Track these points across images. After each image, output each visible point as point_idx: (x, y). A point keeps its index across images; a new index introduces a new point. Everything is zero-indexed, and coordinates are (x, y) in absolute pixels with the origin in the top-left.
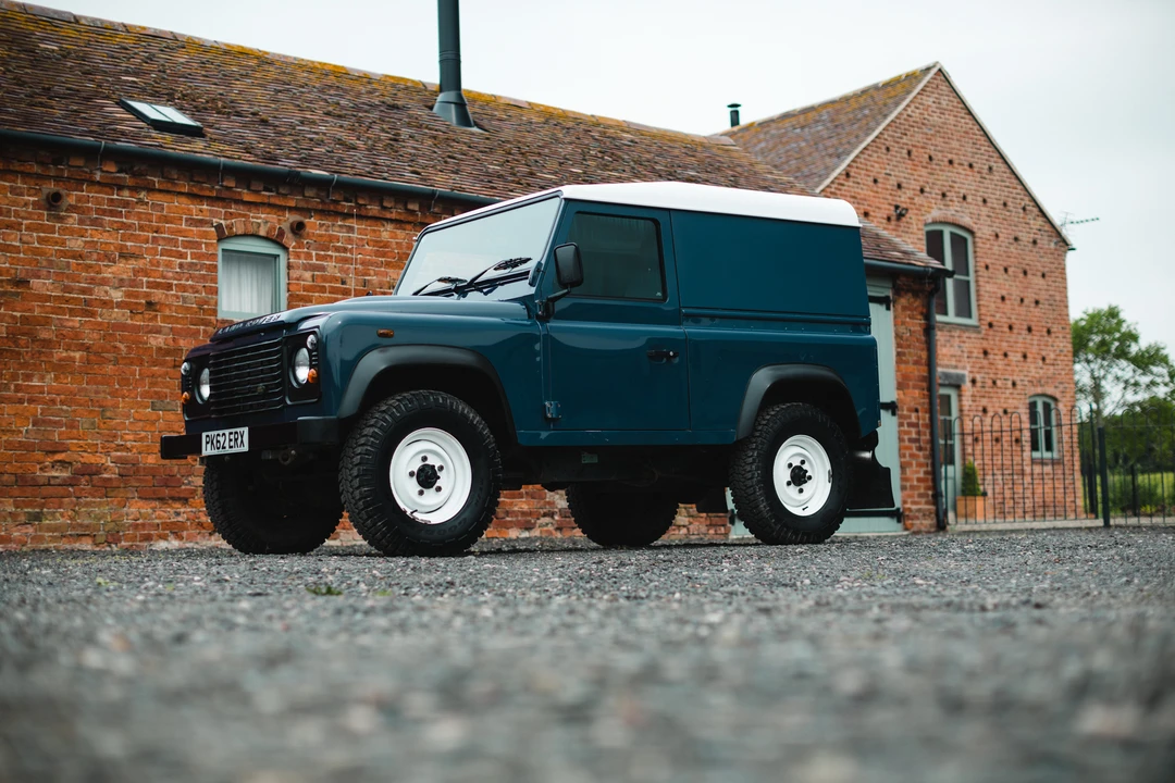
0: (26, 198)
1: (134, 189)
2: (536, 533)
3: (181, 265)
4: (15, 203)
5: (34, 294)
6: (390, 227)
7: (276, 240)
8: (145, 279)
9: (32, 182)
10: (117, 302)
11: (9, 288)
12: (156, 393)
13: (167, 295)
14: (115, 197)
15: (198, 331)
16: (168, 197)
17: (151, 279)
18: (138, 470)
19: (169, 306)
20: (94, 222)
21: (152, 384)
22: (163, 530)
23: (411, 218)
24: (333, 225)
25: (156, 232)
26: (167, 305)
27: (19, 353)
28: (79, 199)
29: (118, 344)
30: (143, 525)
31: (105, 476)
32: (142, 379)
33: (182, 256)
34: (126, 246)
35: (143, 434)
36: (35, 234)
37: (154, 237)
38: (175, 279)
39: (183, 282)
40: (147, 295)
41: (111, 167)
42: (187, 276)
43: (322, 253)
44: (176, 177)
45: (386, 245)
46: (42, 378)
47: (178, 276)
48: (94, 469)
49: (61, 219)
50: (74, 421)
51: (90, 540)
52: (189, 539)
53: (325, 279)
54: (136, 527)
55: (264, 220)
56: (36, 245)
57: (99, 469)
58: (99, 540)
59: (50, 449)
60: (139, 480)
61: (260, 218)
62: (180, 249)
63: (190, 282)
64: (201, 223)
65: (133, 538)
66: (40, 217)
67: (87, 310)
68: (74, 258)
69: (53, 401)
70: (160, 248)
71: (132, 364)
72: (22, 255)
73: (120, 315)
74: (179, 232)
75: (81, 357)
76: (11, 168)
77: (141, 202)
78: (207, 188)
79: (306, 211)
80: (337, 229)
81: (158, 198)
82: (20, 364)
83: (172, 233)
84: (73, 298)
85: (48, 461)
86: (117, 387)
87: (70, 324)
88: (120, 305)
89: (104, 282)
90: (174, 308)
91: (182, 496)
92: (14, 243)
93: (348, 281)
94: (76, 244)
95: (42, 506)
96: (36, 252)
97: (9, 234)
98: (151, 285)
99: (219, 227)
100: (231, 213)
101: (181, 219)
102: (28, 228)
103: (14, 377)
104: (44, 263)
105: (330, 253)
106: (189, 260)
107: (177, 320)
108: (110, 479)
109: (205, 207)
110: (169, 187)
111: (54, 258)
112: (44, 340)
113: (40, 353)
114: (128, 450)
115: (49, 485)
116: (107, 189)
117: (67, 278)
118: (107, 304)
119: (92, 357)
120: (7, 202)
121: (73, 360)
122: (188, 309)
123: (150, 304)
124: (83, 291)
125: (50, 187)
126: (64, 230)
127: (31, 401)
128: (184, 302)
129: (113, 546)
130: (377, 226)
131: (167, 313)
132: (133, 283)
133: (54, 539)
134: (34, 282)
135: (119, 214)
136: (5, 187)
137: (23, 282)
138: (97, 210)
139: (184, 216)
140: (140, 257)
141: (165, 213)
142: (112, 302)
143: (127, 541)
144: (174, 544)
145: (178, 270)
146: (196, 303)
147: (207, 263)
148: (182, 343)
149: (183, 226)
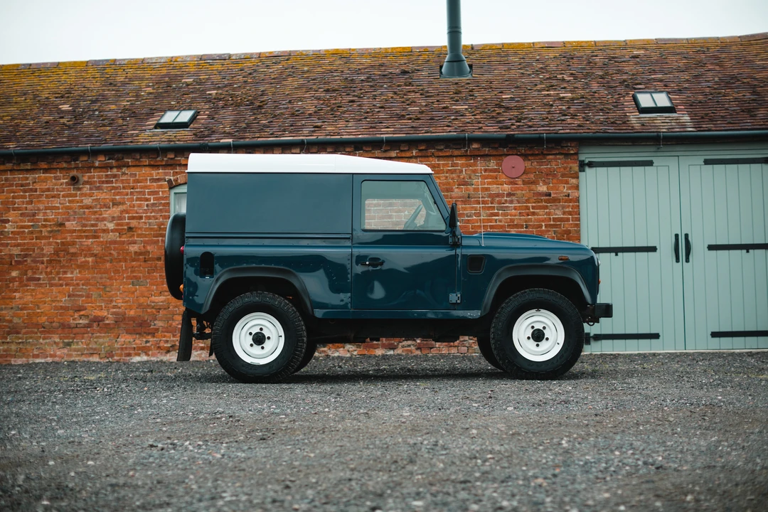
0: (62, 181)
1: (119, 167)
2: (399, 351)
3: (147, 205)
4: (56, 185)
5: (67, 230)
8: (127, 215)
9: (64, 172)
11: (55, 228)
12: (134, 276)
13: (139, 223)
14: (109, 173)
15: (158, 240)
16: (138, 169)
17: (130, 215)
18: (124, 319)
19: (141, 229)
20: (98, 188)
21: (132, 272)
22: (138, 350)
25: (132, 189)
26: (139, 228)
27: (60, 261)
28: (89, 177)
29: (112, 252)
30: (126, 348)
31: (107, 322)
32: (126, 269)
33: (148, 200)
34: (115, 199)
35: (127, 299)
36: (67, 199)
37: (131, 192)
38: (144, 213)
39: (148, 214)
40: (128, 224)
41: (102, 158)
42: (151, 210)
44: (139, 157)
46: (72, 273)
47: (146, 211)
48: (101, 319)
49: (79, 189)
50: (89, 294)
52: (153, 355)
54: (122, 349)
56: (68, 204)
57: (103, 319)
58: (102, 356)
59: (77, 309)
60: (124, 324)
62: (147, 196)
63: (153, 214)
64: (158, 180)
65: (121, 355)
66: (69, 189)
67: (95, 235)
68: (87, 208)
69: (78, 284)
70: (135, 197)
71: (120, 261)
72: (60, 211)
73: (113, 236)
74: (146, 187)
75: (92, 261)
76: (52, 167)
78: (159, 161)
81: (133, 170)
82: (61, 266)
83: (141, 188)
84: (87, 230)
85: (76, 315)
86: (112, 274)
87: (86, 243)
88: (112, 231)
89: (104, 219)
90: (143, 229)
91: (150, 331)
92: (56, 205)
94: (87, 201)
95: (74, 338)
96: (67, 208)
97: (54, 201)
98: (130, 218)
99: (170, 181)
100: (176, 172)
101: (146, 180)
102: (63, 196)
103: (58, 273)
104: (72, 213)
106: (152, 201)
107: (145, 236)
108: (109, 324)
110: (137, 163)
111: (77, 210)
112: (72, 253)
113: (71, 260)
114: (119, 308)
115: (77, 327)
116: (104, 170)
117: (84, 219)
118: (106, 231)
120: (52, 184)
121: (88, 262)
122: (152, 229)
123: (130, 229)
124: (93, 225)
125: (74, 173)
126: (82, 195)
127: (67, 285)
128: (150, 225)
129: (110, 359)
131: (140, 232)
132: (120, 218)
133: (78, 355)
134: (67, 224)
135: (112, 182)
136: (51, 177)
137: (62, 225)
138: (100, 182)
139: (148, 178)
140: (123, 204)
141: (137, 178)
142: (108, 229)
143: (117, 356)
144: (145, 358)
145: (146, 208)
146: (157, 225)
147: (163, 202)
148: (149, 248)
149: (148, 183)
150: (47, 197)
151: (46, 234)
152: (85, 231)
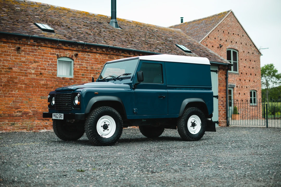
0: (12, 48)
1: (38, 46)
3: (48, 64)
4: (9, 50)
5: (13, 71)
6: (98, 55)
7: (71, 58)
8: (40, 68)
9: (13, 44)
10: (33, 73)
11: (7, 70)
12: (42, 95)
13: (45, 71)
14: (33, 48)
15: (52, 80)
16: (46, 48)
17: (41, 68)
18: (37, 113)
19: (45, 74)
20: (28, 54)
21: (41, 93)
22: (43, 127)
23: (103, 53)
24: (85, 54)
25: (43, 56)
27: (10, 85)
28: (24, 49)
29: (33, 83)
30: (38, 126)
31: (30, 114)
32: (39, 91)
33: (49, 62)
34: (35, 60)
35: (39, 104)
36: (14, 57)
37: (42, 57)
38: (47, 67)
40: (40, 71)
41: (32, 41)
42: (50, 67)
43: (82, 61)
44: (47, 43)
45: (97, 59)
46: (15, 91)
48: (27, 113)
49: (20, 53)
50: (22, 101)
51: (26, 130)
52: (49, 129)
53: (82, 67)
54: (37, 126)
55: (68, 53)
56: (14, 59)
57: (28, 113)
58: (28, 129)
59: (16, 108)
60: (37, 115)
61: (67, 53)
62: (48, 60)
64: (53, 54)
65: (36, 129)
66: (15, 53)
67: (26, 75)
68: (23, 63)
69: (17, 97)
70: (43, 60)
71: (36, 88)
72: (11, 62)
73: (34, 76)
75: (24, 86)
76: (8, 41)
77: (39, 49)
78: (55, 46)
79: (78, 51)
80: (86, 55)
81: (43, 48)
82: (10, 88)
83: (46, 56)
84: (23, 72)
85: (16, 111)
86: (33, 93)
87: (22, 78)
88: (34, 74)
89: (30, 68)
90: (46, 75)
92: (9, 59)
93: (88, 68)
94: (23, 59)
95: (15, 121)
96: (14, 61)
97: (8, 57)
98: (41, 69)
99: (58, 55)
100: (60, 52)
101: (49, 53)
102: (12, 56)
103: (8, 91)
104: (16, 64)
105: (84, 61)
108: (31, 115)
109: (54, 50)
110: (46, 45)
111: (18, 63)
112: (16, 82)
113: (15, 85)
114: (35, 108)
115: (16, 116)
116: (31, 46)
117: (21, 67)
118: (30, 73)
119: (27, 86)
120: (7, 49)
121: (22, 87)
122: (50, 74)
123: (41, 73)
124: (25, 70)
125: (18, 46)
126: (21, 56)
127: (12, 97)
128: (49, 73)
129: (31, 131)
130: (95, 54)
131: (45, 75)
132: (37, 69)
133: (17, 129)
134: (13, 68)
135: (34, 52)
136: (7, 46)
137: (11, 69)
138: (29, 51)
139: (49, 52)
140: (39, 62)
141: (45, 52)
142: (32, 73)
143: (34, 130)
144: (46, 130)
145: (48, 65)
146: (52, 73)
147: (55, 63)
148: (48, 83)
149: (49, 55)
150: (5, 55)
151: (4, 72)
152: (21, 73)
